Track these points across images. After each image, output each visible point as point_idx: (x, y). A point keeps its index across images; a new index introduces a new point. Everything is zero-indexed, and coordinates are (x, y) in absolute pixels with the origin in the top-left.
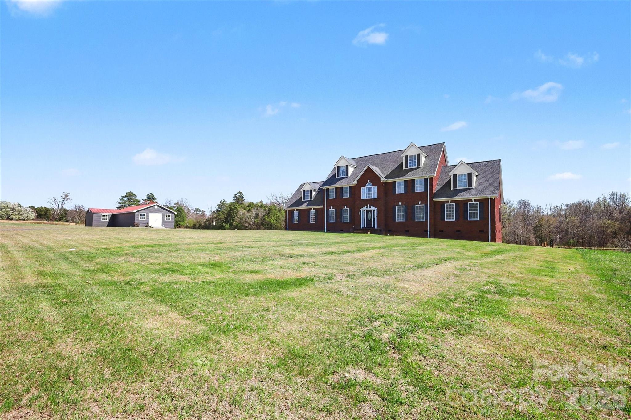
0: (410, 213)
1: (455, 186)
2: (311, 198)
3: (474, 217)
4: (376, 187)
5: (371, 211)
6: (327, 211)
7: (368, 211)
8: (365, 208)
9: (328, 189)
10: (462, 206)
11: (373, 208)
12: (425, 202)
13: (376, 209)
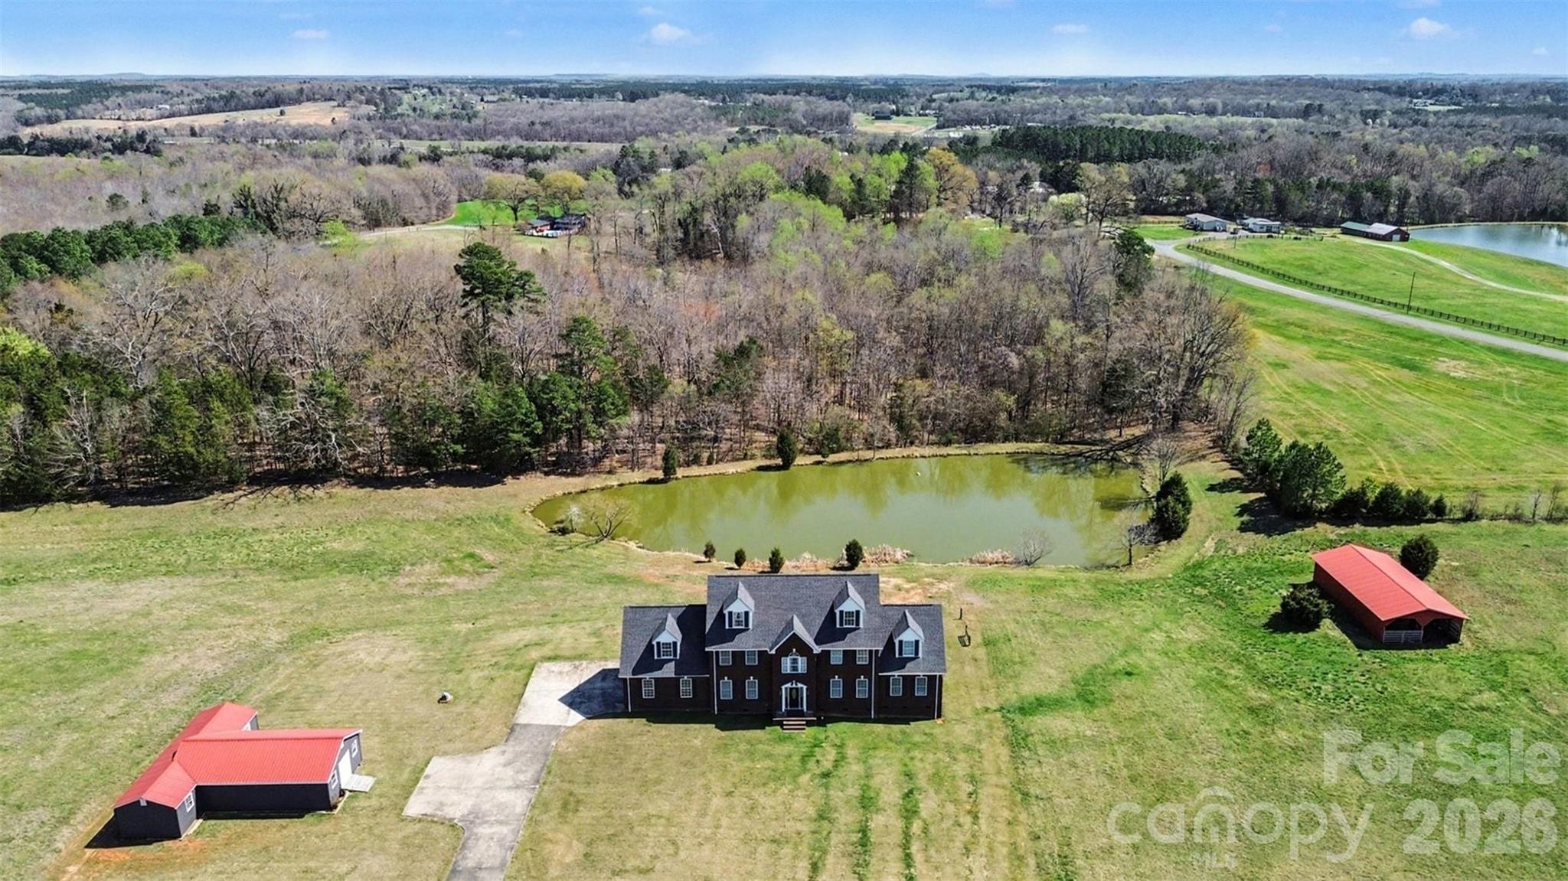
0: (849, 688)
1: (900, 653)
2: (675, 655)
3: (920, 692)
4: (805, 658)
5: (797, 689)
6: (718, 684)
7: (791, 689)
8: (789, 685)
9: (717, 653)
10: (909, 681)
11: (800, 685)
12: (868, 676)
13: (805, 687)
